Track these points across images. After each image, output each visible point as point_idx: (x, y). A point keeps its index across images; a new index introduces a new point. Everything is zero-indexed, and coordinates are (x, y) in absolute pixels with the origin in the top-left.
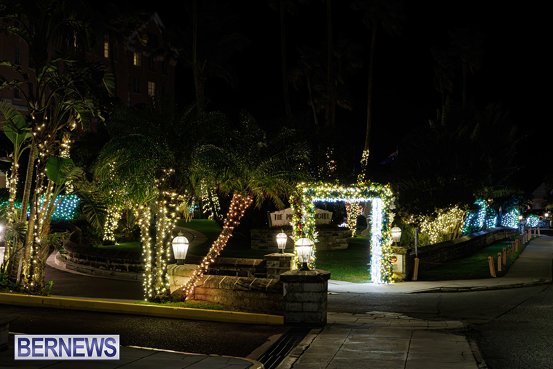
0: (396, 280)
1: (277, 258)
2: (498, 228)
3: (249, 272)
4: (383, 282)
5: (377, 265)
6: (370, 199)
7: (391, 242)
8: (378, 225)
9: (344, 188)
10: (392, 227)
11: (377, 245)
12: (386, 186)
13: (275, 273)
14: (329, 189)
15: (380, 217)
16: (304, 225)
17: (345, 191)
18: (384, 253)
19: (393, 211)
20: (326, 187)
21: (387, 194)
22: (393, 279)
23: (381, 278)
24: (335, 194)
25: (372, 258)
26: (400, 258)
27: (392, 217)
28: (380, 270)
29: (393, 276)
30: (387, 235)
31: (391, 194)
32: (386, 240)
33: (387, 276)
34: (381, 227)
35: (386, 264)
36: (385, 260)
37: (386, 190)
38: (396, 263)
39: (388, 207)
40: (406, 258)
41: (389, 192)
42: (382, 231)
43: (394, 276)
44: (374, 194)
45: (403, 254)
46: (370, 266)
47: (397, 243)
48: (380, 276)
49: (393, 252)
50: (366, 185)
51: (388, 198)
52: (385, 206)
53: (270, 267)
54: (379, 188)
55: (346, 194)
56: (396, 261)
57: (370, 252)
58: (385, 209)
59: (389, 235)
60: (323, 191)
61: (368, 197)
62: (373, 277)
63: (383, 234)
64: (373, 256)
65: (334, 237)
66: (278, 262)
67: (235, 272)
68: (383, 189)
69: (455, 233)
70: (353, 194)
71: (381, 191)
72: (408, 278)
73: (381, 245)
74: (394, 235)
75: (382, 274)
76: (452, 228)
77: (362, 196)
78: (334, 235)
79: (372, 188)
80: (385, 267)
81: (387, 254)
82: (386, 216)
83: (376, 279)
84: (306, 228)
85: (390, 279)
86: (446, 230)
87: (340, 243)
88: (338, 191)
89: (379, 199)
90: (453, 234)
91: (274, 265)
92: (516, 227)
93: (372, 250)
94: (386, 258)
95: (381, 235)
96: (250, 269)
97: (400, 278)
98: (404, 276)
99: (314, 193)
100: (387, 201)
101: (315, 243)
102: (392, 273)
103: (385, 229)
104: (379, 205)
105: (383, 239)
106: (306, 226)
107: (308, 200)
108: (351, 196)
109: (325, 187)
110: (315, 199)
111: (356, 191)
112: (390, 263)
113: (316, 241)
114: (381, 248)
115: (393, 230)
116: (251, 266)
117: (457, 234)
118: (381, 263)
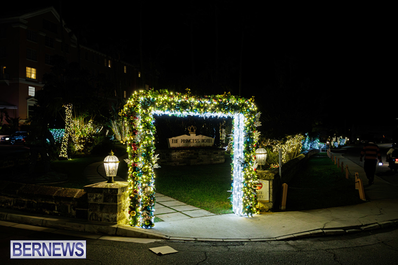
0: (262, 211)
1: (100, 190)
2: (311, 149)
3: (69, 206)
4: (246, 214)
5: (239, 193)
6: (229, 114)
7: (255, 166)
8: (241, 145)
9: (196, 98)
10: (256, 149)
11: (238, 169)
12: (250, 100)
13: (99, 210)
14: (176, 99)
15: (243, 135)
16: (138, 145)
17: (197, 102)
18: (247, 179)
19: (258, 129)
20: (171, 96)
21: (250, 109)
22: (257, 209)
23: (244, 209)
24: (184, 106)
25: (234, 184)
26: (266, 184)
27: (256, 136)
28: (242, 199)
29: (257, 206)
30: (250, 158)
31: (256, 109)
32: (250, 164)
33: (250, 208)
34: (243, 148)
35: (249, 193)
36: (248, 188)
37: (250, 104)
38: (261, 190)
39: (251, 123)
40: (273, 185)
41: (253, 107)
42: (244, 152)
43: (259, 205)
44: (236, 108)
45: (269, 180)
46: (231, 193)
47: (262, 166)
48: (242, 207)
49: (258, 178)
50: (225, 97)
51: (252, 113)
52: (249, 123)
53: (91, 201)
54: (241, 101)
55: (198, 106)
56: (261, 187)
57: (231, 177)
58: (249, 126)
59: (253, 158)
60: (166, 101)
61: (227, 111)
62: (234, 207)
63: (246, 156)
64: (235, 182)
65: (215, 155)
66: (102, 196)
67: (54, 205)
68: (246, 103)
69: (296, 153)
70: (208, 107)
71: (244, 105)
72: (276, 207)
73: (244, 170)
74: (258, 156)
75: (245, 204)
76: (294, 149)
77: (220, 110)
78: (214, 153)
79: (233, 101)
80: (249, 196)
81: (251, 181)
82: (249, 135)
83: (238, 210)
84: (142, 149)
85: (255, 209)
86: (290, 150)
87: (219, 159)
88: (188, 102)
89: (241, 115)
90: (295, 153)
91: (97, 199)
92: (318, 148)
93: (233, 175)
94: (249, 185)
95: (243, 157)
96: (71, 203)
97: (266, 207)
98: (271, 205)
99: (153, 103)
100: (250, 116)
101: (155, 169)
102: (257, 202)
103: (248, 150)
104: (241, 122)
105: (245, 162)
106: (141, 146)
107: (144, 111)
108: (205, 109)
109: (169, 96)
110: (154, 111)
111: (212, 103)
112: (255, 190)
113: (156, 166)
114: (243, 173)
115: (258, 151)
116: (71, 199)
117: (298, 153)
118: (243, 192)
